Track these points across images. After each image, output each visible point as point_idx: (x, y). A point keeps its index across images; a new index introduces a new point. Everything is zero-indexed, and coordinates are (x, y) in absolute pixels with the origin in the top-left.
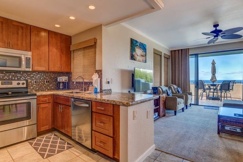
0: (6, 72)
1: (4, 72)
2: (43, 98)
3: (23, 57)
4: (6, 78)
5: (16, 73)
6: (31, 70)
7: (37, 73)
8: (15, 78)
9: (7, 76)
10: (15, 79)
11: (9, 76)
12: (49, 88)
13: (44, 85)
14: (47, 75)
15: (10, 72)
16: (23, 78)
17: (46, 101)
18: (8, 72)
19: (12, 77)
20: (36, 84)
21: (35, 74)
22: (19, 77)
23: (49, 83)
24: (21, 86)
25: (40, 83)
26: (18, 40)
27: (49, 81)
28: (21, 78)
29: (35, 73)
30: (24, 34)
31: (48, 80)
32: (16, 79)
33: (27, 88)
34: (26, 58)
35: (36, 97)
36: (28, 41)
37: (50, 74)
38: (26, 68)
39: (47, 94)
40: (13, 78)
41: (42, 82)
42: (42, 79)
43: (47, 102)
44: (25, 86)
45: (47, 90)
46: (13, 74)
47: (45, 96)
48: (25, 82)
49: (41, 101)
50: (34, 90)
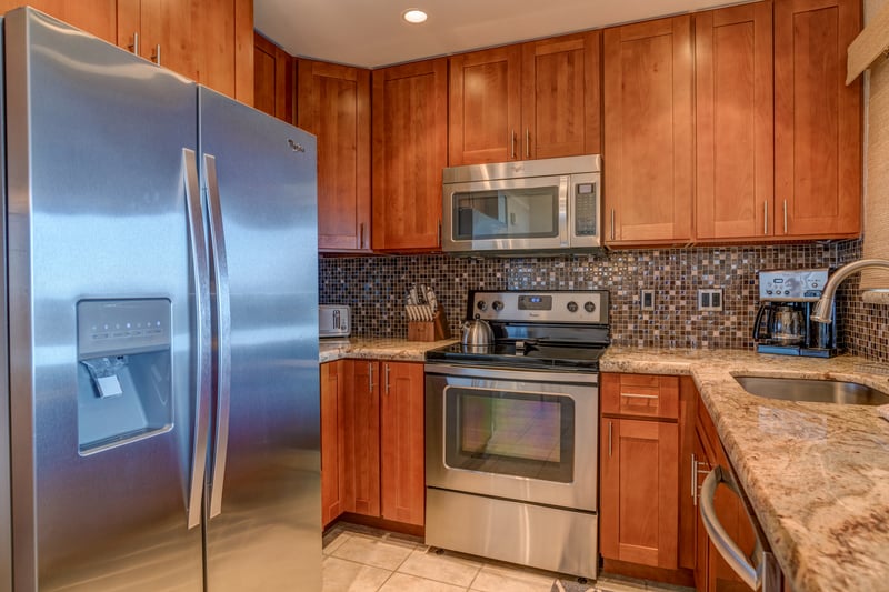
0: (539, 259)
1: (534, 261)
2: (632, 388)
3: (563, 188)
4: (539, 283)
5: (572, 260)
6: (596, 241)
7: (656, 254)
8: (567, 280)
9: (543, 274)
10: (567, 284)
11: (548, 274)
12: (716, 334)
13: (694, 318)
14: (705, 262)
15: (553, 259)
16: (596, 284)
17: (648, 408)
18: (544, 259)
19: (557, 279)
20: (651, 313)
21: (647, 263)
22: (581, 279)
23: (720, 309)
24: (582, 316)
25: (672, 308)
26: (554, 117)
27: (716, 297)
28: (591, 283)
29: (646, 258)
30: (577, 83)
31: (711, 292)
32: (571, 283)
33: (604, 326)
34: (578, 187)
35: (593, 378)
36: (593, 110)
37: (722, 257)
38: (580, 233)
39: (651, 371)
40: (562, 283)
41: (683, 303)
42: (678, 283)
43: (657, 414)
44: (595, 317)
45: (705, 343)
46: (562, 265)
47: (645, 379)
48: (596, 299)
49: (623, 401)
50: (641, 342)
